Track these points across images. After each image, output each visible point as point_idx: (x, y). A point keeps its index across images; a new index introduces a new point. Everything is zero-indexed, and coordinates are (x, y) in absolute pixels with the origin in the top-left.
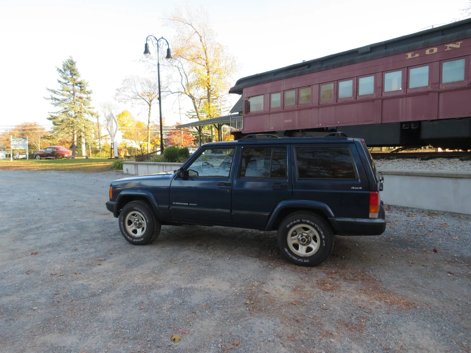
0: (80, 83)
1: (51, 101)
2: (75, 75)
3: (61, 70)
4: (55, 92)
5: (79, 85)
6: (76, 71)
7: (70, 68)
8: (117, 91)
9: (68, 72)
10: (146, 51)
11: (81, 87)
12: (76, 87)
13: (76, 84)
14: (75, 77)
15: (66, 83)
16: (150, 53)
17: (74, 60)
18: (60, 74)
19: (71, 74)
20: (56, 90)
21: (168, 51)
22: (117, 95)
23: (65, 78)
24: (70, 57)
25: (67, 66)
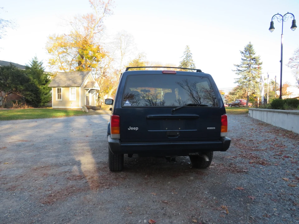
0: (254, 58)
1: (236, 72)
2: (251, 53)
3: (243, 52)
4: (238, 66)
5: (254, 60)
6: (253, 51)
7: (249, 49)
8: (290, 60)
9: (247, 53)
10: (272, 27)
11: (255, 61)
12: (253, 61)
13: (253, 59)
14: (251, 55)
15: (246, 60)
16: (274, 28)
17: (252, 44)
18: (242, 54)
19: (249, 53)
20: (239, 65)
21: (294, 22)
22: (289, 63)
23: (245, 57)
24: (250, 43)
25: (247, 49)
